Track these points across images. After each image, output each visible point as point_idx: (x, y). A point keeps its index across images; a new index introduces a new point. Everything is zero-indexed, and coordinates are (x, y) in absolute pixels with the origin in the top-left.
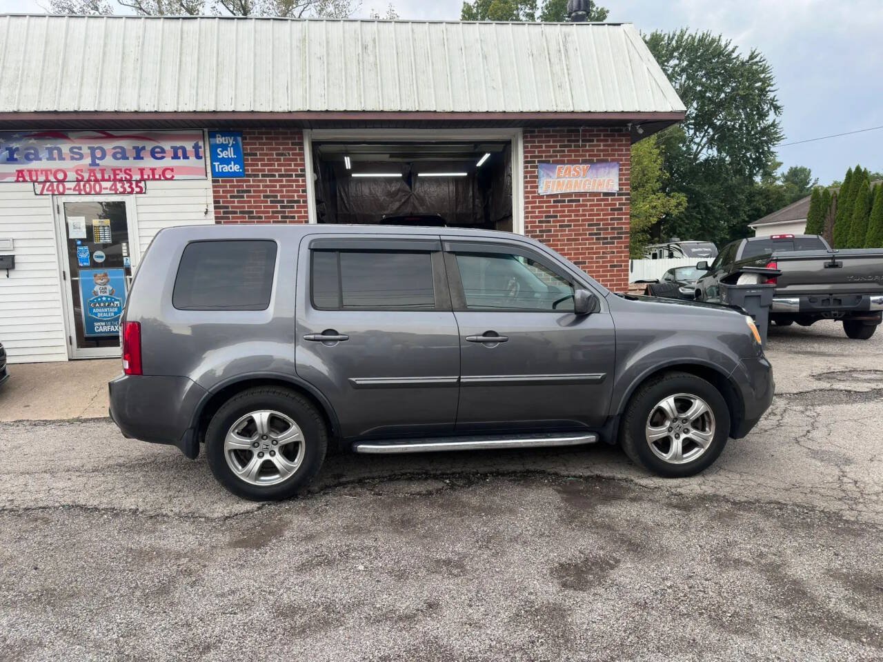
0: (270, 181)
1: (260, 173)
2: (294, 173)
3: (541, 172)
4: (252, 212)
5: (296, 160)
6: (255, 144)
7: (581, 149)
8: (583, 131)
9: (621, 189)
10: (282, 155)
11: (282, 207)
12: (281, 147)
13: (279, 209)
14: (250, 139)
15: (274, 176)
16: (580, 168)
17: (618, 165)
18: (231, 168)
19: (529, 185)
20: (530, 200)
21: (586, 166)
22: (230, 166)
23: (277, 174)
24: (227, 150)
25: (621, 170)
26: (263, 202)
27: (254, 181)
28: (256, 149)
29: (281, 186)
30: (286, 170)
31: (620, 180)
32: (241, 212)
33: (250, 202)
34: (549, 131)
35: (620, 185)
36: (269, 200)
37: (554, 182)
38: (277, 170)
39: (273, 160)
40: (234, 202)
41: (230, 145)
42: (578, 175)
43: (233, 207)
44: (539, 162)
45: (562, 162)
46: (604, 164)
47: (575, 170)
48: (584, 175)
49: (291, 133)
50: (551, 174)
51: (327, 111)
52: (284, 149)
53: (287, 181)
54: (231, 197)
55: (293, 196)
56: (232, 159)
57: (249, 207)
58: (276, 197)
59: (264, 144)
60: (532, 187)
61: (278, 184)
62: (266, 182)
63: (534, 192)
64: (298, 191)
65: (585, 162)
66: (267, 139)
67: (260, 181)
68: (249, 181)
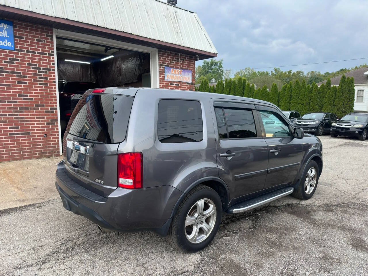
0: (32, 55)
1: (26, 50)
2: (47, 53)
3: (166, 70)
4: (20, 73)
5: (49, 45)
6: (22, 31)
7: (179, 63)
8: (180, 55)
9: (192, 82)
10: (40, 41)
11: (39, 72)
12: (40, 36)
13: (38, 73)
14: (19, 27)
15: (35, 53)
16: (179, 71)
17: (191, 72)
18: (5, 44)
19: (161, 75)
20: (162, 82)
21: (181, 70)
22: (4, 42)
23: (37, 52)
24: (3, 32)
25: (192, 74)
26: (27, 67)
27: (21, 54)
28: (23, 35)
29: (39, 59)
30: (42, 50)
31: (192, 78)
32: (12, 72)
33: (18, 66)
34: (168, 53)
35: (192, 80)
36: (31, 66)
37: (170, 76)
38: (37, 50)
39: (34, 43)
40: (7, 65)
41: (5, 29)
42: (178, 74)
43: (6, 69)
44: (165, 66)
45: (173, 67)
46: (187, 71)
47: (177, 71)
48: (180, 74)
49: (46, 29)
50: (169, 72)
51: (77, 22)
52: (41, 38)
53: (43, 57)
54: (5, 62)
55: (47, 66)
56: (6, 38)
57: (17, 70)
58: (36, 65)
59: (28, 32)
60: (162, 77)
61: (37, 58)
62: (30, 56)
63: (163, 79)
64: (50, 64)
65: (181, 69)
66: (30, 29)
67: (25, 54)
68: (18, 54)
